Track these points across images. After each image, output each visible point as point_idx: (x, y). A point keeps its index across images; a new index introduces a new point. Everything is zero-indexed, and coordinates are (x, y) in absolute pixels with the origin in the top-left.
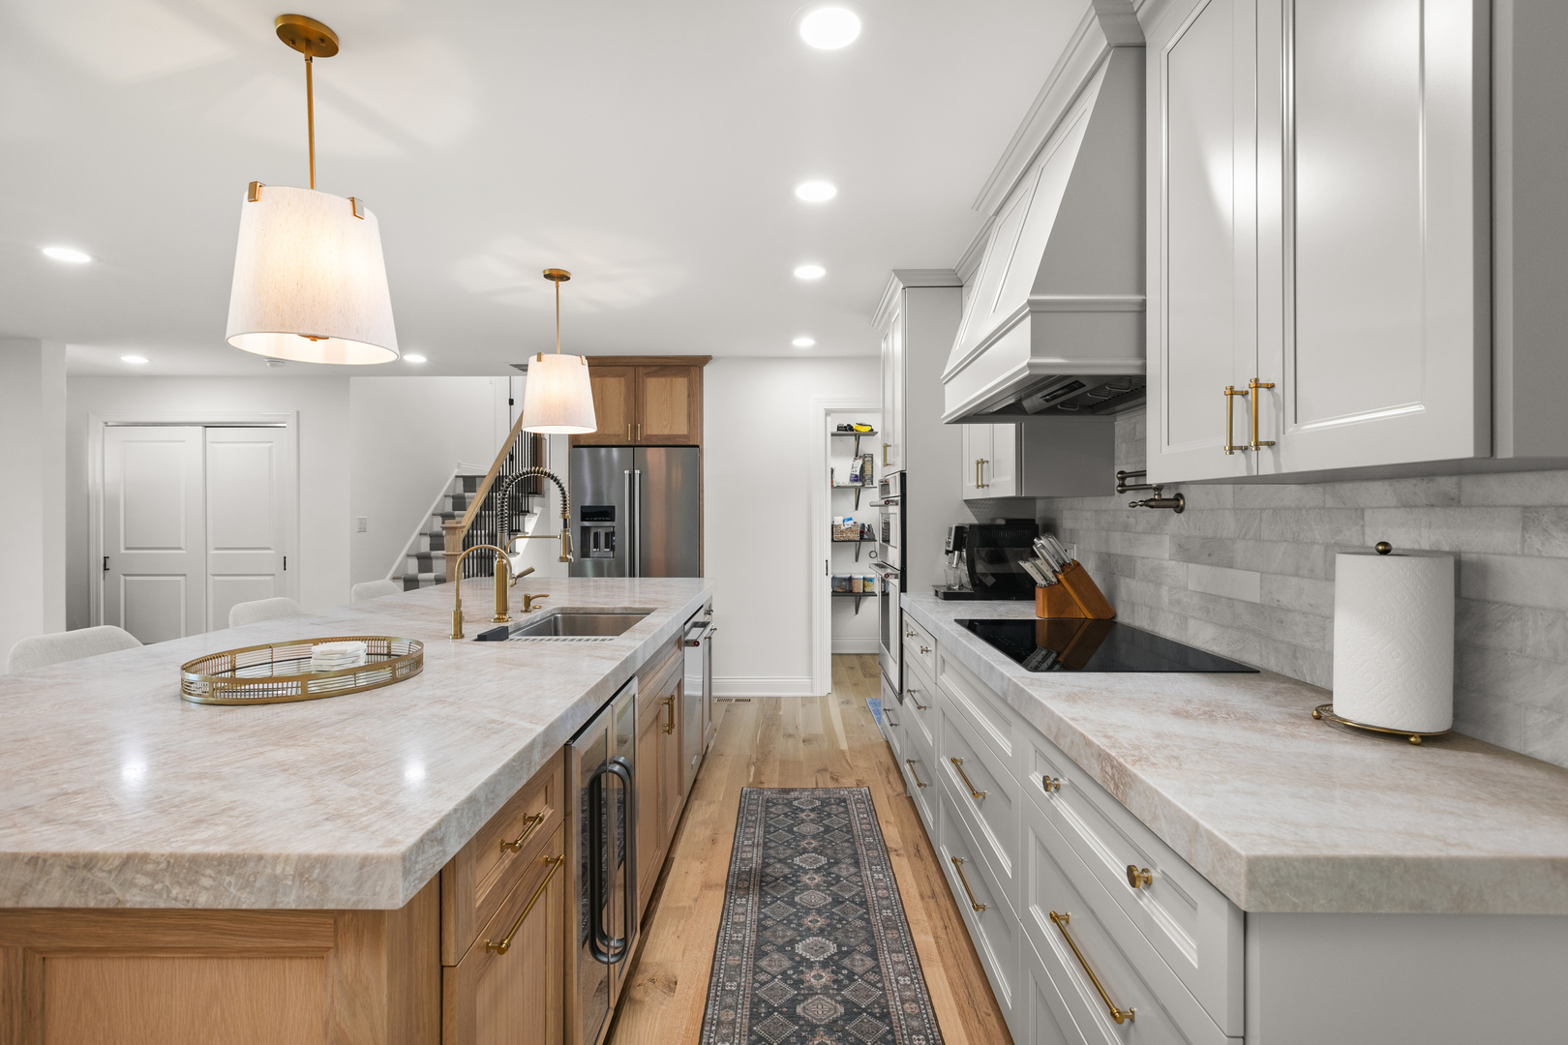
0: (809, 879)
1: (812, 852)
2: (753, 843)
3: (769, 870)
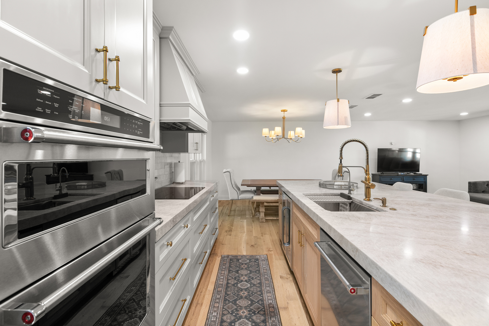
0: (245, 312)
3: (262, 318)
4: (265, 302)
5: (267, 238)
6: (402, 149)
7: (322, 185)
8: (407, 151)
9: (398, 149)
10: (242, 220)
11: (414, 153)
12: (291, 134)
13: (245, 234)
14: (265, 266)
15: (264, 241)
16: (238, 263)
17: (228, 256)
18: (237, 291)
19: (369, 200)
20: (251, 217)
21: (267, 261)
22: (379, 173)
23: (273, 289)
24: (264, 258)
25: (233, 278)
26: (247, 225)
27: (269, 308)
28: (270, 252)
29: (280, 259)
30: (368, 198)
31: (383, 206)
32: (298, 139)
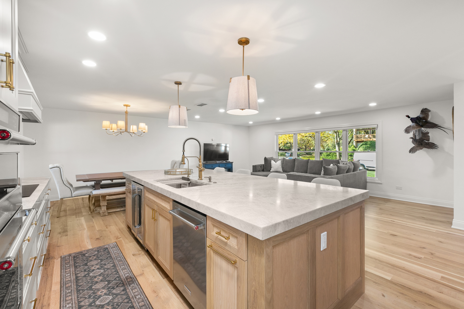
0: (103, 292)
1: (104, 305)
2: (136, 298)
3: (122, 288)
4: (122, 277)
5: (113, 228)
6: (219, 144)
7: (167, 173)
8: (221, 146)
9: (216, 144)
10: (78, 219)
11: (226, 147)
12: (133, 128)
13: (86, 231)
14: (116, 251)
15: (110, 232)
16: (84, 258)
17: (70, 255)
18: (90, 279)
19: (201, 179)
20: (90, 213)
21: (117, 247)
22: (205, 162)
23: (128, 266)
24: (113, 246)
25: (82, 271)
26: (86, 222)
27: (127, 279)
28: (119, 240)
29: (130, 242)
30: (201, 178)
31: (209, 182)
32: (141, 134)
